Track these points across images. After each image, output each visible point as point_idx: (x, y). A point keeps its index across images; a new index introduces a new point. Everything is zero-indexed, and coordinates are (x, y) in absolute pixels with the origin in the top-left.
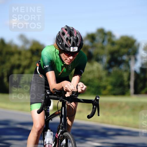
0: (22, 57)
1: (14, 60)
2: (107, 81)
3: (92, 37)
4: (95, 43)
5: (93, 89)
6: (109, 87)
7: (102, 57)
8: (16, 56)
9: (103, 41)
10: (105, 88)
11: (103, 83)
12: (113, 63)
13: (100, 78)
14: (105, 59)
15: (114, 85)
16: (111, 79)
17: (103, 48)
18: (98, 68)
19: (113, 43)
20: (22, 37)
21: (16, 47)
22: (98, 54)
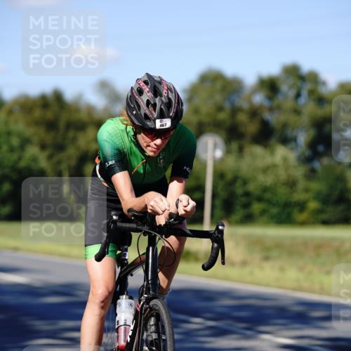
1: (87, 140)
2: (307, 190)
3: (270, 86)
4: (280, 99)
5: (275, 211)
6: (313, 205)
7: (294, 134)
8: (91, 133)
9: (298, 95)
10: (302, 206)
11: (299, 196)
12: (321, 148)
13: (292, 184)
14: (303, 138)
15: (325, 200)
16: (315, 186)
17: (297, 112)
18: (285, 159)
19: (321, 101)
21: (91, 109)
22: (285, 126)
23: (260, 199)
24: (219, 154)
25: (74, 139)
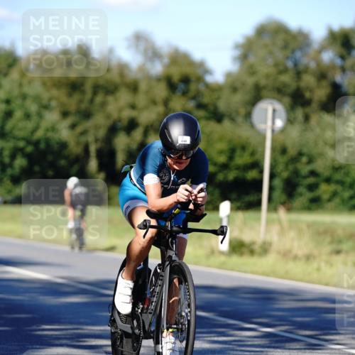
0: (141, 100)
1: (118, 107)
8: (124, 97)
20: (139, 39)
23: (328, 180)
24: (279, 123)
25: (104, 104)
